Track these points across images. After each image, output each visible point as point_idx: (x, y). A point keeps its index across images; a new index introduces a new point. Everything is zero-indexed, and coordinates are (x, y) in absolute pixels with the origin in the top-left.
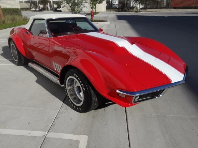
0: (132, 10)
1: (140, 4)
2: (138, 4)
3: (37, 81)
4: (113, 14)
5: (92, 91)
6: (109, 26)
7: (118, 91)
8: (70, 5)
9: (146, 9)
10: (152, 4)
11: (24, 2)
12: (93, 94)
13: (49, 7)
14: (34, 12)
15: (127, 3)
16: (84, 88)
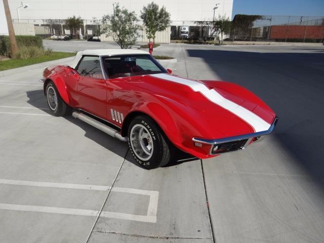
0: (210, 42)
1: (223, 33)
2: (219, 33)
3: (86, 135)
4: (181, 48)
5: (164, 141)
6: (175, 65)
7: (193, 139)
8: (118, 33)
9: (232, 40)
10: (241, 33)
11: (40, 25)
12: (165, 145)
13: (81, 34)
14: (56, 41)
15: (203, 31)
16: (154, 137)
